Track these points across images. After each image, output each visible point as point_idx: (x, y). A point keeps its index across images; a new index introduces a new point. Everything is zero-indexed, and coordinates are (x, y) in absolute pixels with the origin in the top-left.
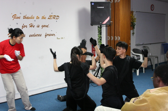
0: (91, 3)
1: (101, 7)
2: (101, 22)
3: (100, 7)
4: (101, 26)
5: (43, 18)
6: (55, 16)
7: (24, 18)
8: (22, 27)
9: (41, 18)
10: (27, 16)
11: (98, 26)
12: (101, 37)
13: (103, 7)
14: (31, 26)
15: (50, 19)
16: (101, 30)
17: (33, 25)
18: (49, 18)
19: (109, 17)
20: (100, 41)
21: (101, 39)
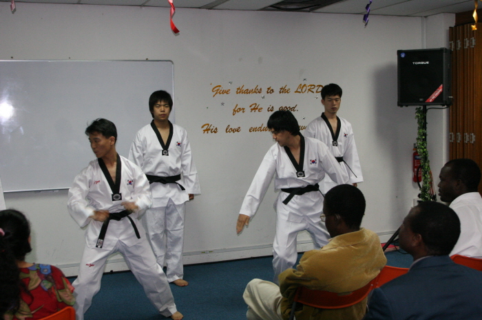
0: (399, 52)
1: (423, 63)
2: (421, 98)
3: (419, 63)
4: (425, 107)
5: (283, 90)
6: (313, 87)
7: (237, 93)
8: (234, 110)
9: (277, 90)
10: (244, 89)
11: (418, 107)
12: (425, 135)
13: (428, 63)
14: (254, 109)
15: (299, 92)
16: (425, 118)
17: (259, 108)
18: (296, 92)
19: (441, 86)
20: (423, 145)
21: (425, 140)
